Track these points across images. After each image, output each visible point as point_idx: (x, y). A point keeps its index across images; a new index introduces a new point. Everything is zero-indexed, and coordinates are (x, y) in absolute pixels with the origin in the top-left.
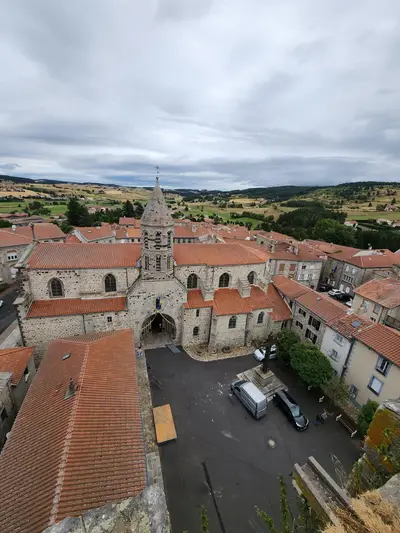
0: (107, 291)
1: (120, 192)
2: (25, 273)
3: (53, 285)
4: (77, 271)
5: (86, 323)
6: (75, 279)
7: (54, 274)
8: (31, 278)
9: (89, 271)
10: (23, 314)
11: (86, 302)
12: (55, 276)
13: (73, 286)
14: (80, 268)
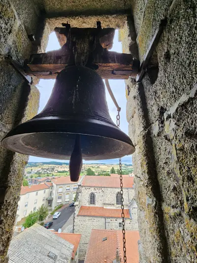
0: (117, 204)
1: (106, 167)
2: (80, 188)
3: (91, 197)
4: (103, 189)
5: (107, 224)
6: (101, 194)
7: (92, 190)
8: (83, 191)
9: (109, 189)
10: (77, 212)
11: (106, 209)
12: (92, 191)
13: (100, 199)
14: (104, 187)
